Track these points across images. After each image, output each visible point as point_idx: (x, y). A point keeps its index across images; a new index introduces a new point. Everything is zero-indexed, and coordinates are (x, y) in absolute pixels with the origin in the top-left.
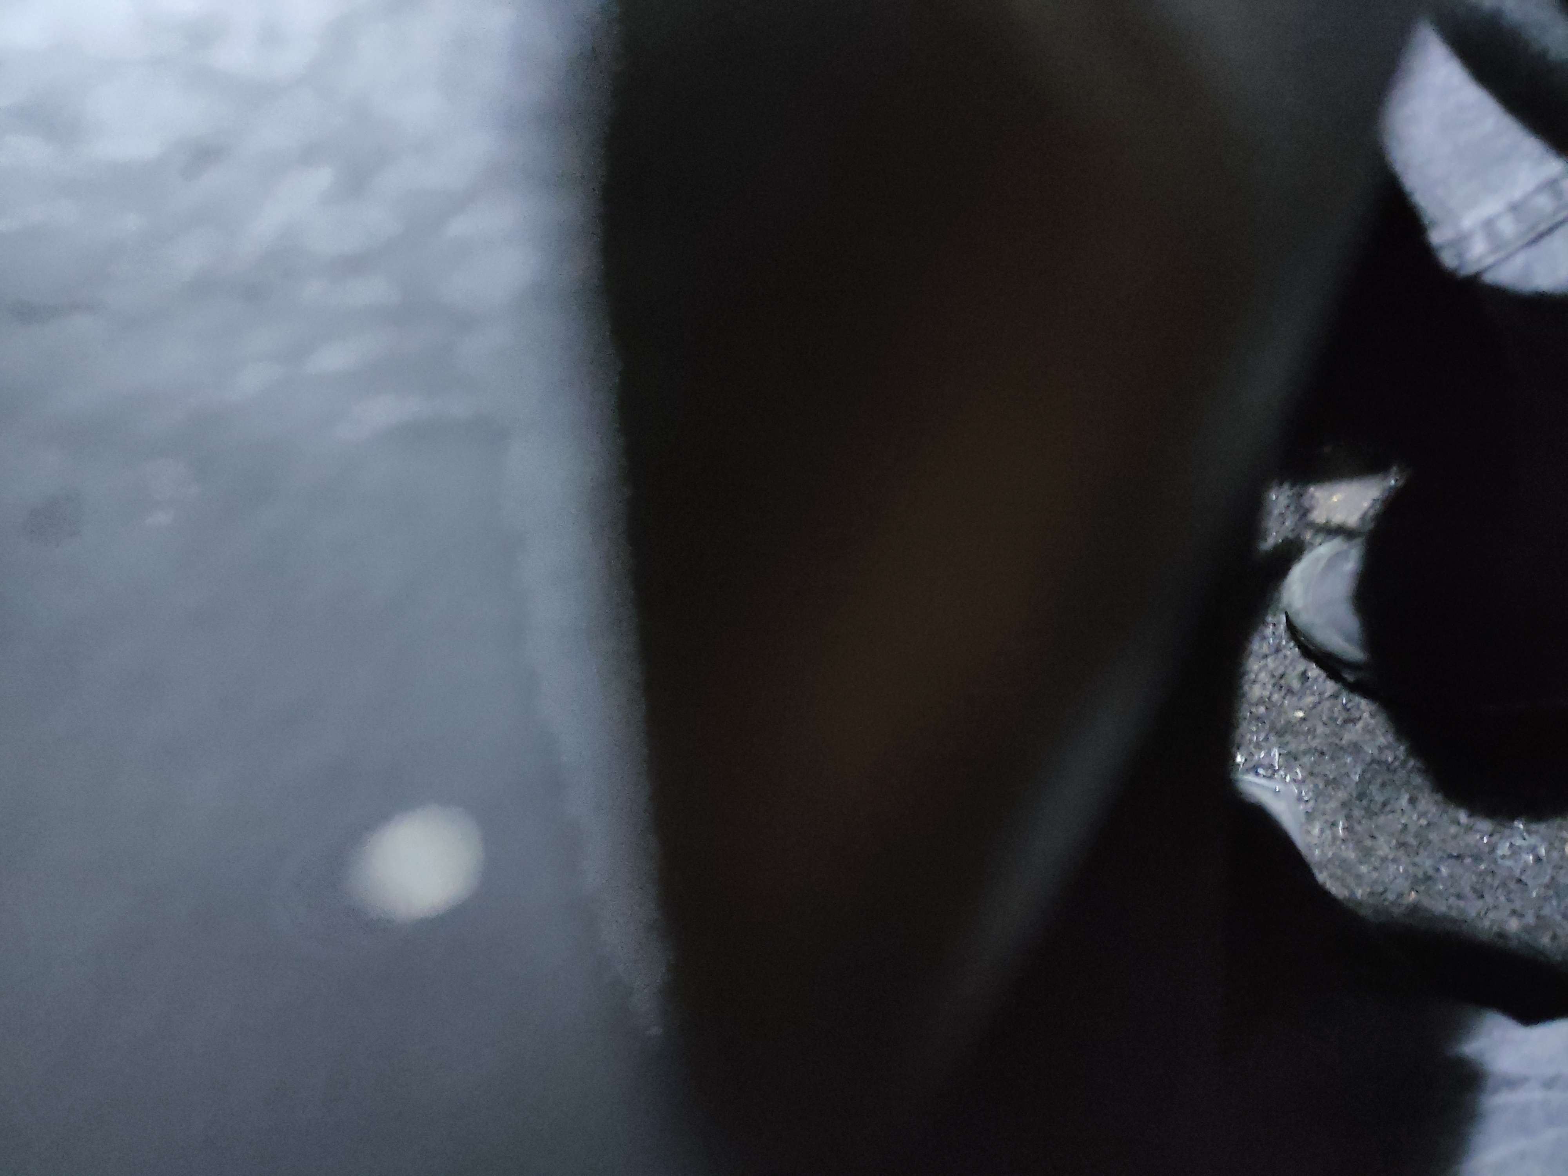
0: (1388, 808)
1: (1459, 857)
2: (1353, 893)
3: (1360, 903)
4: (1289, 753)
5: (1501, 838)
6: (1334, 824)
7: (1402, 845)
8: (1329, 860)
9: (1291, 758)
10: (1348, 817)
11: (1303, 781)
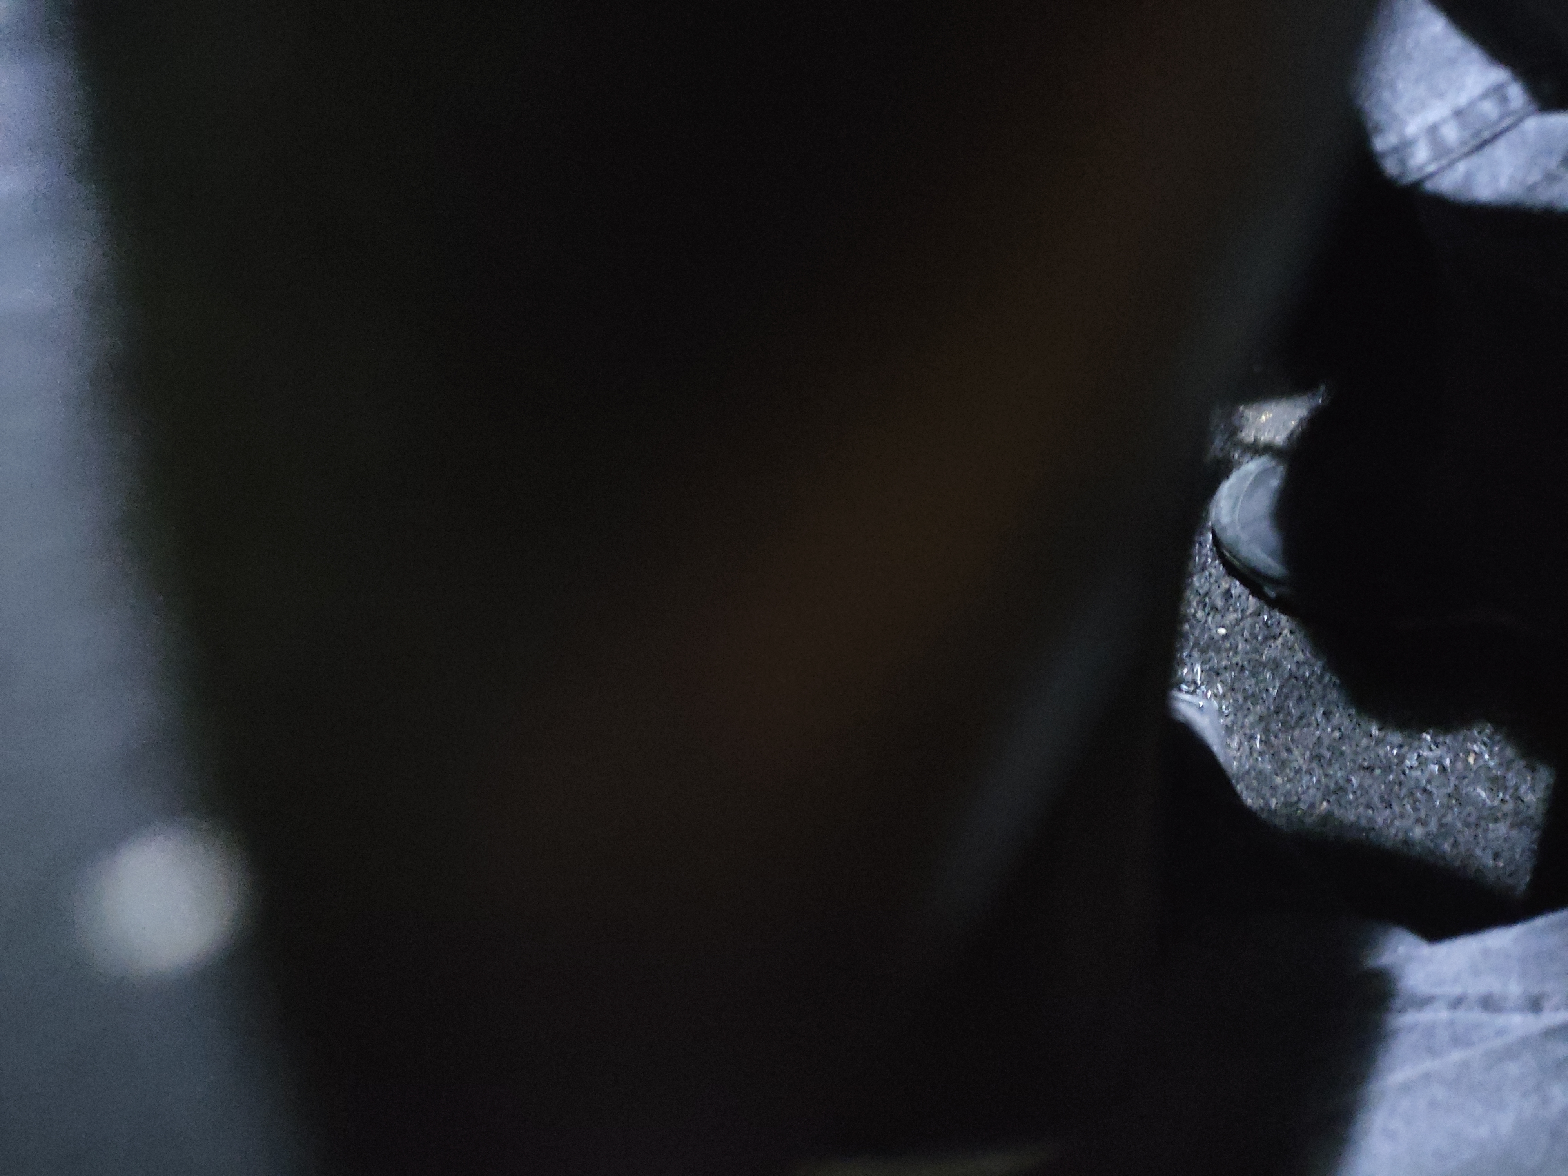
0: (1304, 721)
1: (1370, 769)
2: (1267, 803)
3: (1273, 813)
4: (1210, 669)
5: (1409, 750)
6: (1252, 738)
7: (1317, 758)
8: (1248, 773)
9: (1213, 674)
10: (1266, 731)
11: (1224, 696)
